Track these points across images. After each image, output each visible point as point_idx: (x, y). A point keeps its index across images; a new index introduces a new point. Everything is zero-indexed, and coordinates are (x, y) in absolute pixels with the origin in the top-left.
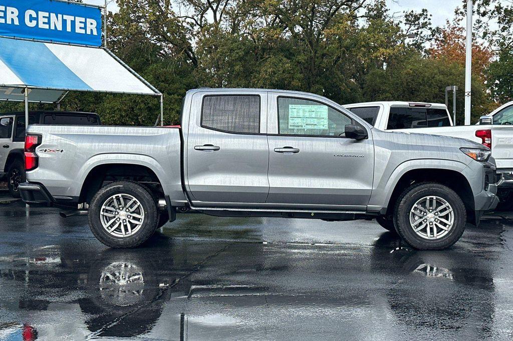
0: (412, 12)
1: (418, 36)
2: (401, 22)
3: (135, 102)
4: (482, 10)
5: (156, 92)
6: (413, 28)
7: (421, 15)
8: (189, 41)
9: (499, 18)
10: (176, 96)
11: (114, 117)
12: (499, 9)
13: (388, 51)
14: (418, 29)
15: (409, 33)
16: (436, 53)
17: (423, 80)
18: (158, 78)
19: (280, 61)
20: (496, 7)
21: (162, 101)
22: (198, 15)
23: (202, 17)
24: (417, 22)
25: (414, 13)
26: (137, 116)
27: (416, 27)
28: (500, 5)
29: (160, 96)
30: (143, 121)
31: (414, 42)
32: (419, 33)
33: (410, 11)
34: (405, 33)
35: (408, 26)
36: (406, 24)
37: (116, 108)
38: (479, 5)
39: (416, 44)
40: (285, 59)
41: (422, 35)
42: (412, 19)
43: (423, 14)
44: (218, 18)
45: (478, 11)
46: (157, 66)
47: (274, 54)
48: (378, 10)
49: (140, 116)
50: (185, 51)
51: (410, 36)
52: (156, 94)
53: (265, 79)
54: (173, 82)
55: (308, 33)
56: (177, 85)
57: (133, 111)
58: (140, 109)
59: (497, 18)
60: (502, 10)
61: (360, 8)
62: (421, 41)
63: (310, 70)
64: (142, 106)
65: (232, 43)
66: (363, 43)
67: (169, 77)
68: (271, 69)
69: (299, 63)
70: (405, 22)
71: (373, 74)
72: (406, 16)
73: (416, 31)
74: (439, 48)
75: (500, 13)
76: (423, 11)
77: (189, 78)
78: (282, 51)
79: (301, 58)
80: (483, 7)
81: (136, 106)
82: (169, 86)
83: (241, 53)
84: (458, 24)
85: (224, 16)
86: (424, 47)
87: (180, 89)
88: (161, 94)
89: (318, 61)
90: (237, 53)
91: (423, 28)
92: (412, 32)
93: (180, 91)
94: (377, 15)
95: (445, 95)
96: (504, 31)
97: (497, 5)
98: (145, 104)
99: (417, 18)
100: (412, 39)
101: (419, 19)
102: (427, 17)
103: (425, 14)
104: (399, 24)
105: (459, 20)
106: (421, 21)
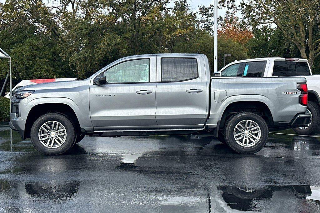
0: (204, 6)
1: (208, 22)
2: (197, 13)
3: (16, 63)
4: (230, 5)
5: (6, 56)
6: (204, 16)
7: (209, 8)
8: (57, 23)
9: (242, 11)
10: (45, 60)
11: (2, 73)
12: (242, 5)
13: (183, 31)
14: (208, 17)
15: (202, 20)
16: (221, 33)
17: (210, 50)
18: (33, 47)
19: (114, 37)
20: (241, 3)
21: (10, 61)
22: (63, 6)
23: (65, 7)
24: (207, 13)
25: (205, 7)
26: (18, 73)
27: (207, 16)
28: (243, 2)
29: (9, 58)
30: (22, 76)
31: (205, 26)
32: (208, 20)
33: (202, 6)
34: (199, 20)
35: (201, 15)
36: (200, 14)
37: (3, 67)
38: (228, 2)
39: (206, 27)
40: (117, 35)
41: (210, 21)
42: (204, 11)
43: (211, 8)
44: (75, 8)
45: (227, 5)
46: (32, 39)
47: (110, 32)
48: (182, 5)
49: (20, 73)
50: (52, 29)
51: (203, 22)
52: (6, 57)
53: (104, 49)
54: (43, 50)
55: (133, 18)
56: (45, 53)
57: (15, 69)
58: (20, 68)
59: (241, 10)
60: (244, 5)
61: (167, 3)
62: (210, 25)
63: (135, 43)
64: (22, 66)
65: (82, 25)
66: (167, 26)
67: (40, 47)
68: (107, 42)
69: (127, 38)
70: (199, 13)
71: (178, 46)
72: (200, 9)
73: (206, 19)
74: (223, 30)
75: (243, 7)
76: (211, 6)
77: (55, 48)
78: (115, 30)
79: (128, 35)
80: (230, 3)
81: (17, 67)
82: (40, 53)
83: (88, 31)
84: (235, 15)
85: (79, 6)
86: (212, 29)
87: (48, 55)
88: (9, 57)
89: (140, 37)
90: (85, 31)
91: (210, 16)
92: (204, 19)
93: (48, 56)
94: (181, 8)
95: (223, 60)
96: (245, 19)
97: (242, 2)
98: (23, 65)
99: (207, 10)
100: (204, 24)
101: (208, 11)
102: (213, 10)
103: (212, 7)
104: (196, 14)
105: (235, 12)
106: (210, 12)
